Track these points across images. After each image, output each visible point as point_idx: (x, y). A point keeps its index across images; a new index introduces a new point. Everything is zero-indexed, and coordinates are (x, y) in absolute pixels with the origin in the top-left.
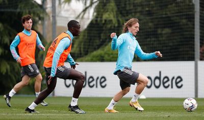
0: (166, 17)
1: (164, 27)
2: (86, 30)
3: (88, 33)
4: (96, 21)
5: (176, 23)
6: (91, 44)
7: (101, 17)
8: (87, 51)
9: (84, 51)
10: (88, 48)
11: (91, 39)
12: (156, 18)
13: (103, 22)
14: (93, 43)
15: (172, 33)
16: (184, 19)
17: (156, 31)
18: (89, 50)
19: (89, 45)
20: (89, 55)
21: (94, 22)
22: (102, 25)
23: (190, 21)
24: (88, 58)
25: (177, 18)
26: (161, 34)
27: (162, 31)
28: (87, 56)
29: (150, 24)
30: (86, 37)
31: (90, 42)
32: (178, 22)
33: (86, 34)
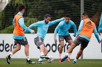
0: (60, 2)
1: (59, 9)
2: (3, 11)
3: (5, 13)
4: (11, 4)
5: (67, 6)
6: (7, 21)
7: (14, 2)
8: (5, 26)
9: (2, 26)
10: (5, 24)
11: (7, 18)
12: (53, 3)
13: (16, 5)
14: (9, 20)
15: (64, 13)
16: (73, 3)
17: (53, 12)
18: (6, 25)
19: (6, 22)
20: (5, 28)
21: (10, 6)
22: (15, 8)
23: (77, 5)
24: (5, 30)
25: (68, 2)
26: (57, 14)
27: (58, 11)
28: (4, 29)
29: (49, 7)
30: (4, 16)
31: (6, 20)
32: (69, 6)
33: (4, 14)
